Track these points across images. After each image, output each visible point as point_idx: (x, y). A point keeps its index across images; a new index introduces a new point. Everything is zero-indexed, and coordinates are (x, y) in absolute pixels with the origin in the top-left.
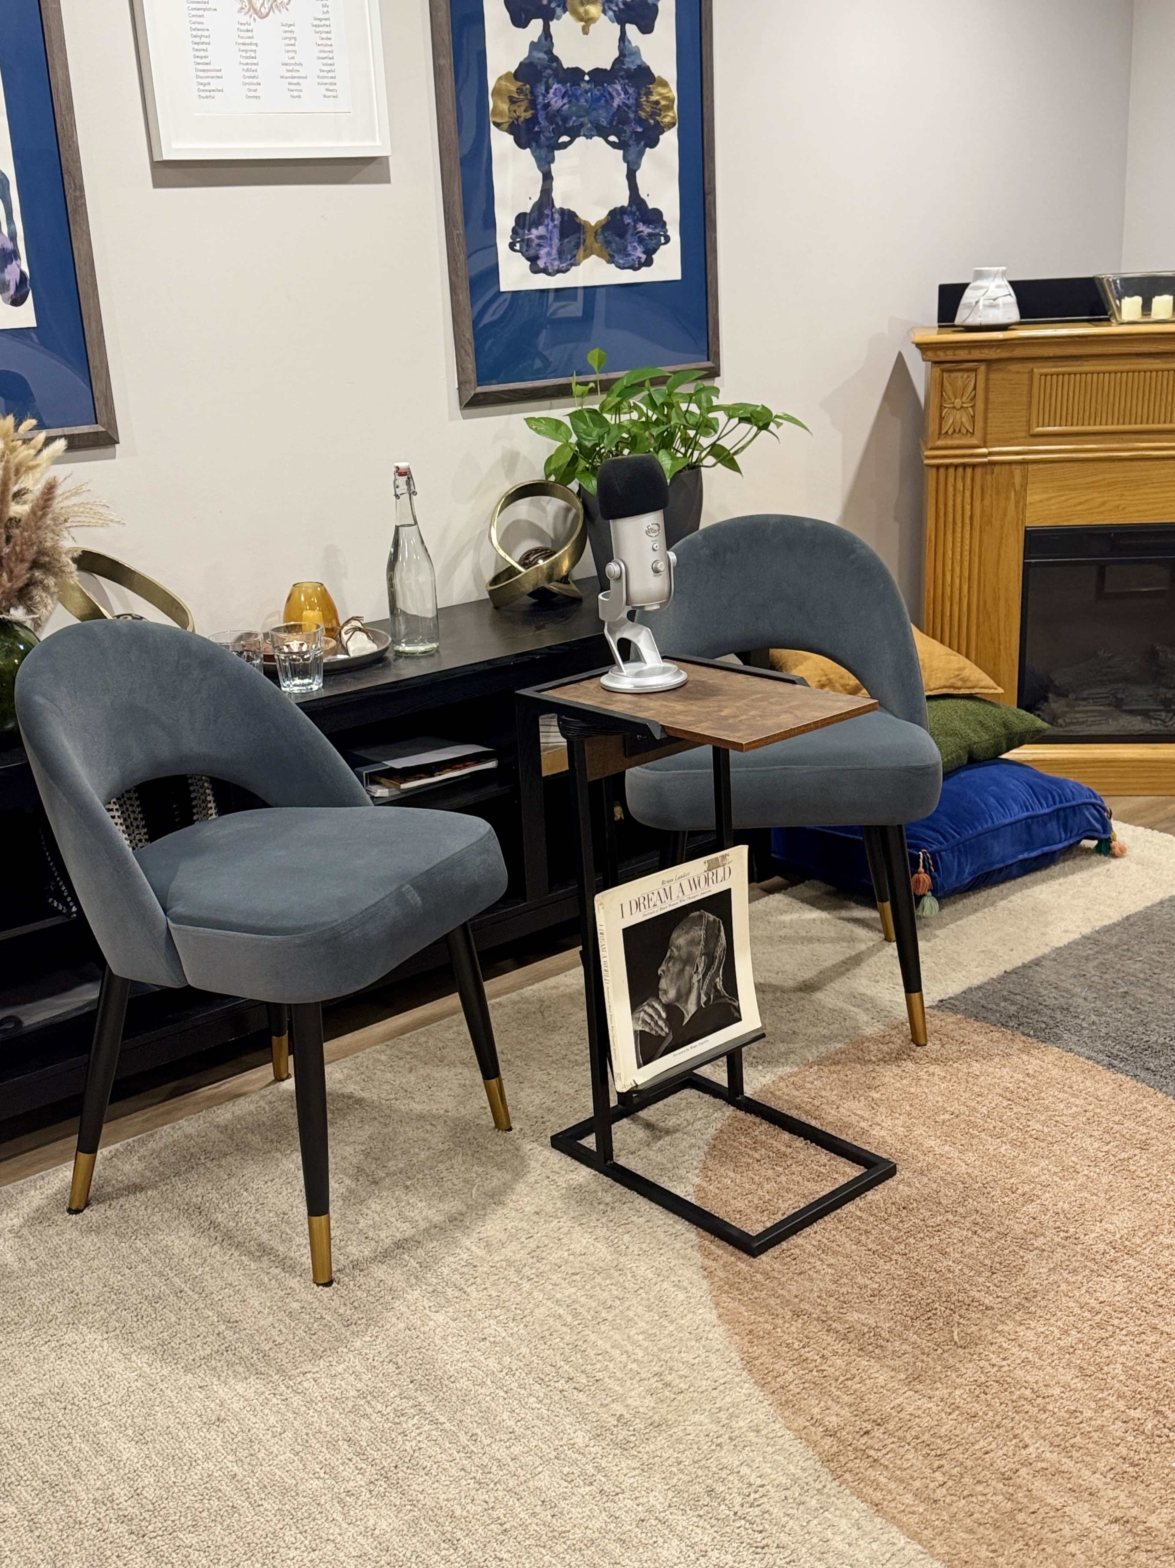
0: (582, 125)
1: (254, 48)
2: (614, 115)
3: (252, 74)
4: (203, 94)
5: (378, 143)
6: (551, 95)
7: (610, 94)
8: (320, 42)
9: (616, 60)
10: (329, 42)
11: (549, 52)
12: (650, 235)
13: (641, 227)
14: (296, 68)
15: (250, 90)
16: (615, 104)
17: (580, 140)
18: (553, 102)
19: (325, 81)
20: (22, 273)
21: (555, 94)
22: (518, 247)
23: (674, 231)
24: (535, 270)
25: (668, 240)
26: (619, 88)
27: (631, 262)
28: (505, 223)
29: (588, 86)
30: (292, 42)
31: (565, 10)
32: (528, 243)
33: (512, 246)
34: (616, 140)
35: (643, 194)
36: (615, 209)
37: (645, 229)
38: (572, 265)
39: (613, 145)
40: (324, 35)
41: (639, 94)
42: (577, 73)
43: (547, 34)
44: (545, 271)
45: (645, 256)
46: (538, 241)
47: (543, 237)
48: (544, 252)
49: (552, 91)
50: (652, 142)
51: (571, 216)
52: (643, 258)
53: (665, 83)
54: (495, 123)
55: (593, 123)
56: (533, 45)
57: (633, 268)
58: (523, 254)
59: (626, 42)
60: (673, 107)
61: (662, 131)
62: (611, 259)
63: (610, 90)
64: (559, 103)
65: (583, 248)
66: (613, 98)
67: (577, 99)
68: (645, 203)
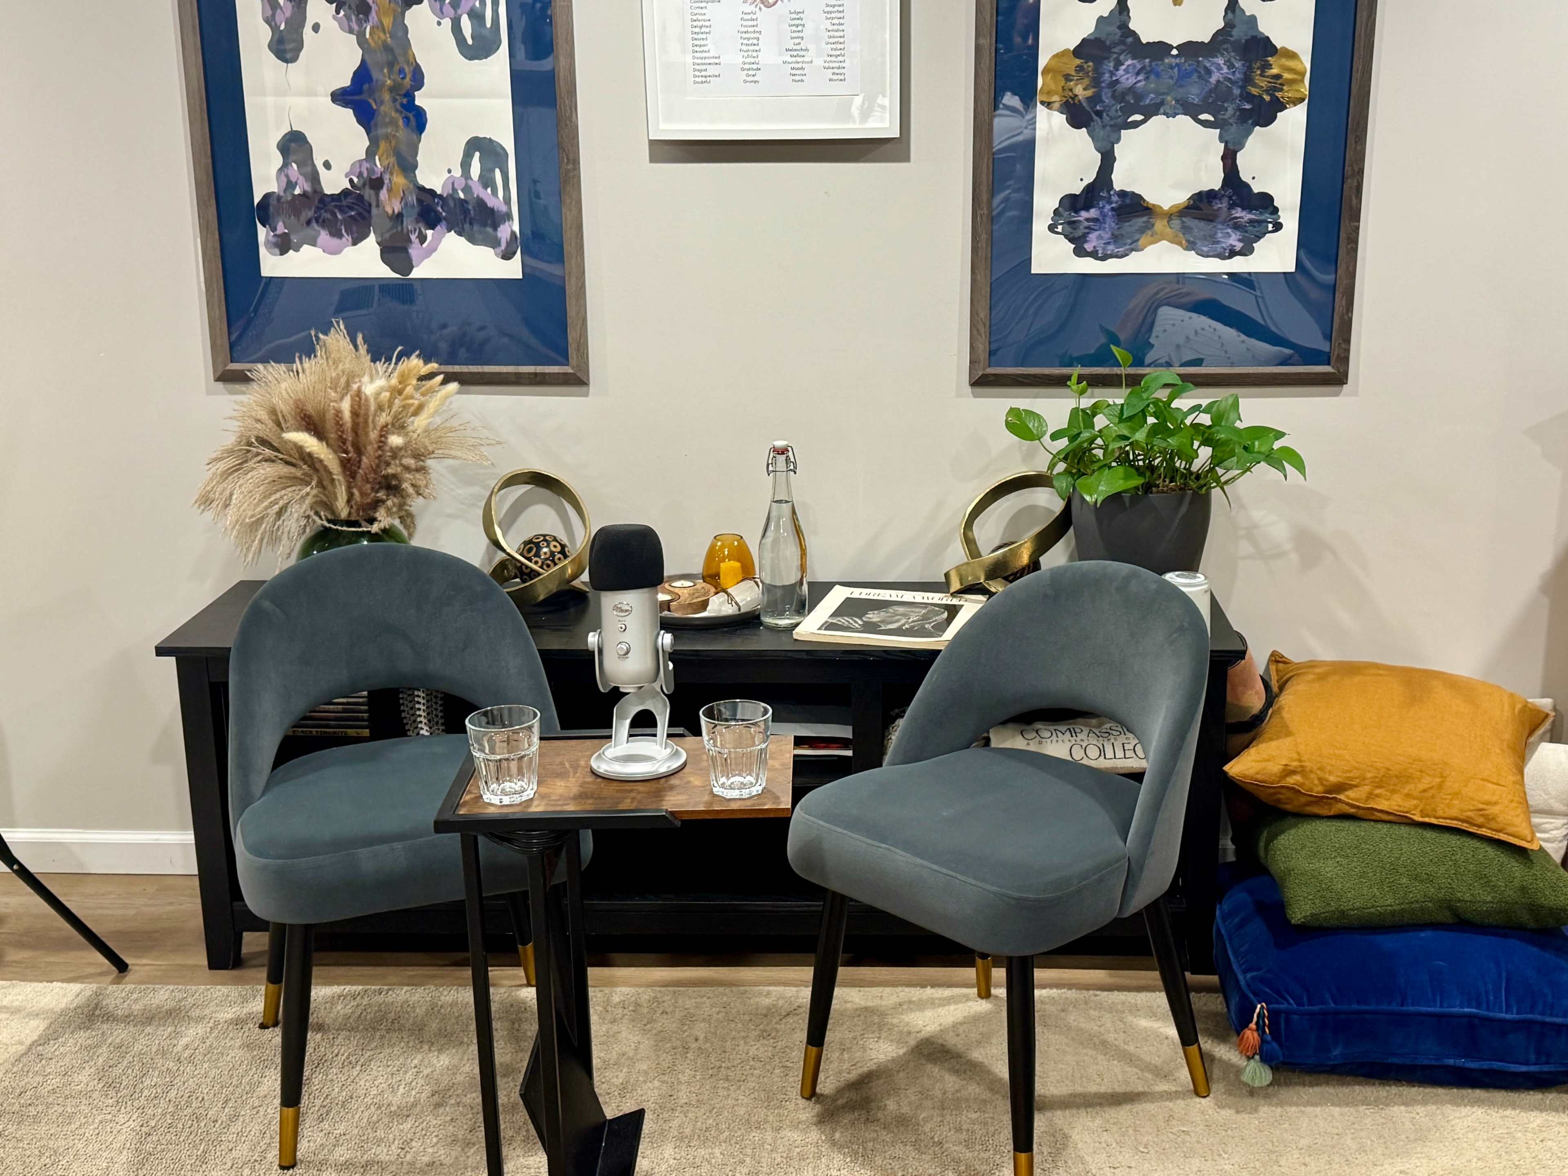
0: (1162, 103)
1: (756, 35)
2: (1211, 91)
3: (753, 60)
4: (699, 79)
5: (887, 125)
6: (1121, 72)
7: (1206, 68)
8: (831, 28)
9: (1219, 32)
10: (841, 28)
11: (1124, 27)
12: (1251, 221)
13: (1238, 213)
14: (801, 53)
15: (748, 75)
16: (1213, 80)
17: (1157, 120)
18: (1123, 79)
19: (831, 65)
20: (513, 233)
21: (1126, 71)
22: (1060, 229)
23: (1290, 220)
24: (1080, 252)
25: (1278, 227)
26: (1221, 61)
27: (1219, 250)
28: (1045, 203)
29: (1174, 61)
30: (800, 28)
32: (1073, 225)
33: (1052, 228)
34: (1212, 119)
35: (1245, 176)
36: (1200, 193)
37: (1245, 216)
38: (1133, 250)
39: (1205, 124)
40: (836, 21)
41: (1250, 69)
42: (1162, 48)
43: (1123, 8)
44: (1094, 255)
45: (1241, 245)
46: (1086, 224)
47: (1095, 220)
48: (1093, 236)
49: (1123, 67)
50: (1268, 119)
51: (1136, 199)
52: (1239, 246)
53: (1292, 55)
54: (1042, 103)
55: (1177, 101)
56: (1101, 20)
57: (1222, 257)
58: (1066, 237)
59: (1237, 11)
60: (1302, 81)
61: (1283, 108)
62: (1190, 246)
63: (1208, 65)
64: (1132, 80)
65: (1149, 232)
66: (1209, 72)
67: (1158, 75)
68: (1247, 186)
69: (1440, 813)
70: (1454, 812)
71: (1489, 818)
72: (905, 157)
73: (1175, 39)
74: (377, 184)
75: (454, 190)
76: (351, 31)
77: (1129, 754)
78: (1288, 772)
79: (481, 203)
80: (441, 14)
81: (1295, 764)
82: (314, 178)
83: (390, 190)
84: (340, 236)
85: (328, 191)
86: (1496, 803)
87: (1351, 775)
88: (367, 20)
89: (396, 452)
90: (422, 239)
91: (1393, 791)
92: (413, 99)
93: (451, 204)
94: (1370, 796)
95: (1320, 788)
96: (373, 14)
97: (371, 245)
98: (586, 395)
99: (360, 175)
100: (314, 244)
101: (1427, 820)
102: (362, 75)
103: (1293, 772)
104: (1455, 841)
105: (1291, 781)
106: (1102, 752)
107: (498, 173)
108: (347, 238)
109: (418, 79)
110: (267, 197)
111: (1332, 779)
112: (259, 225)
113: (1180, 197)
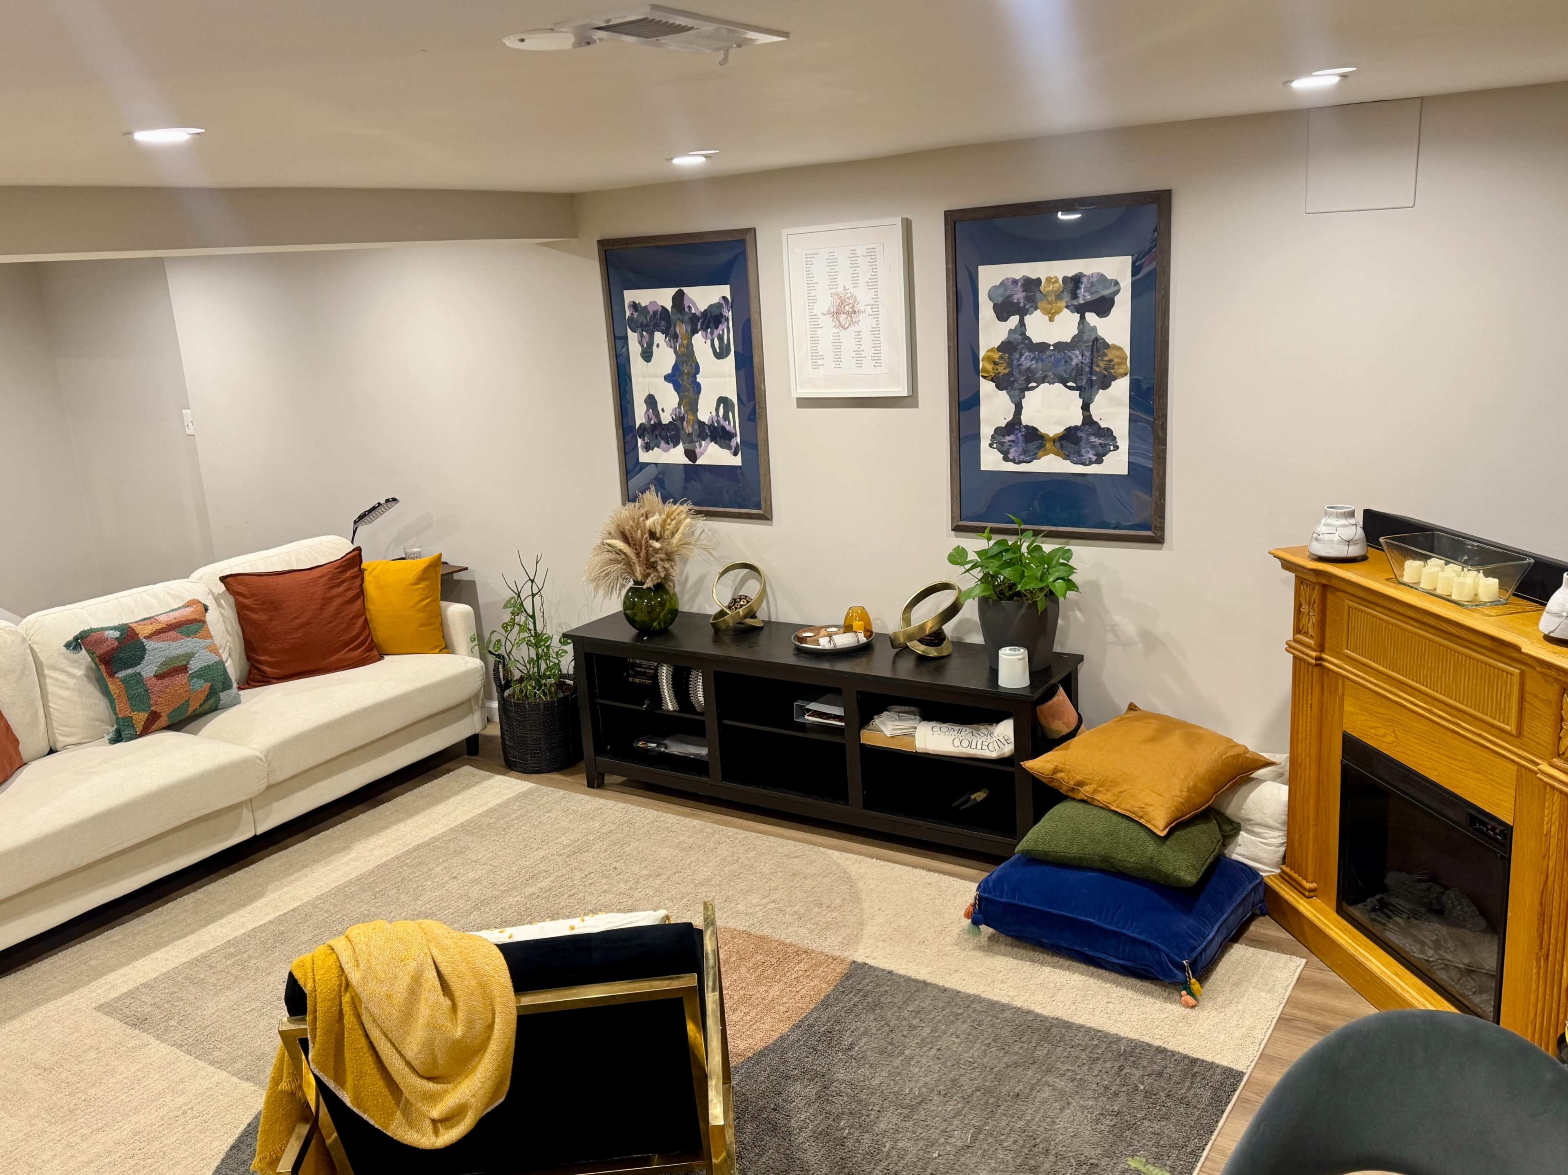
0: (1046, 376)
1: (840, 344)
2: (1073, 370)
3: (838, 356)
5: (905, 389)
6: (1023, 359)
7: (1069, 356)
8: (874, 339)
9: (1075, 336)
10: (879, 339)
11: (1023, 334)
12: (1101, 444)
13: (1093, 439)
14: (860, 352)
15: (836, 364)
16: (1074, 363)
17: (1045, 386)
18: (1024, 363)
19: (875, 358)
20: (737, 443)
21: (1026, 359)
22: (995, 446)
23: (1123, 443)
24: (1006, 459)
25: (1117, 448)
26: (1077, 353)
27: (1083, 460)
28: (986, 431)
29: (1051, 353)
30: (860, 340)
31: (1036, 308)
32: (1002, 444)
33: (991, 445)
34: (1074, 385)
35: (1095, 418)
36: (1070, 427)
37: (1097, 441)
38: (1034, 459)
39: (1070, 388)
40: (876, 336)
41: (1094, 356)
42: (1044, 346)
43: (1022, 323)
44: (1013, 461)
45: (1095, 458)
46: (1009, 443)
47: (1013, 441)
48: (1012, 450)
49: (1024, 357)
50: (1105, 386)
51: (1035, 430)
52: (1094, 458)
53: (1120, 349)
54: (983, 377)
55: (1054, 375)
56: (1011, 331)
57: (1084, 464)
58: (998, 450)
59: (1085, 324)
60: (1126, 363)
61: (1115, 378)
62: (1067, 457)
63: (1070, 354)
64: (1029, 364)
65: (1043, 449)
66: (1071, 359)
67: (1043, 361)
68: (1096, 423)
69: (1124, 806)
70: (1129, 807)
72: (915, 405)
73: (1052, 341)
74: (682, 419)
75: (713, 422)
76: (671, 347)
77: (985, 747)
78: (1056, 771)
79: (723, 428)
80: (706, 337)
81: (1062, 766)
82: (657, 415)
83: (687, 422)
84: (669, 444)
85: (664, 422)
86: (1151, 805)
87: (1087, 777)
88: (677, 342)
89: (656, 551)
90: (701, 446)
91: (1107, 790)
92: (696, 378)
93: (712, 429)
94: (1095, 791)
95: (1072, 783)
96: (679, 339)
97: (680, 448)
98: (772, 525)
99: (676, 415)
100: (659, 447)
101: (1116, 809)
102: (675, 367)
103: (1061, 771)
104: (1125, 823)
105: (1060, 775)
106: (970, 745)
107: (730, 413)
108: (671, 445)
109: (697, 369)
110: (641, 425)
111: (1079, 778)
112: (638, 438)
113: (1059, 430)
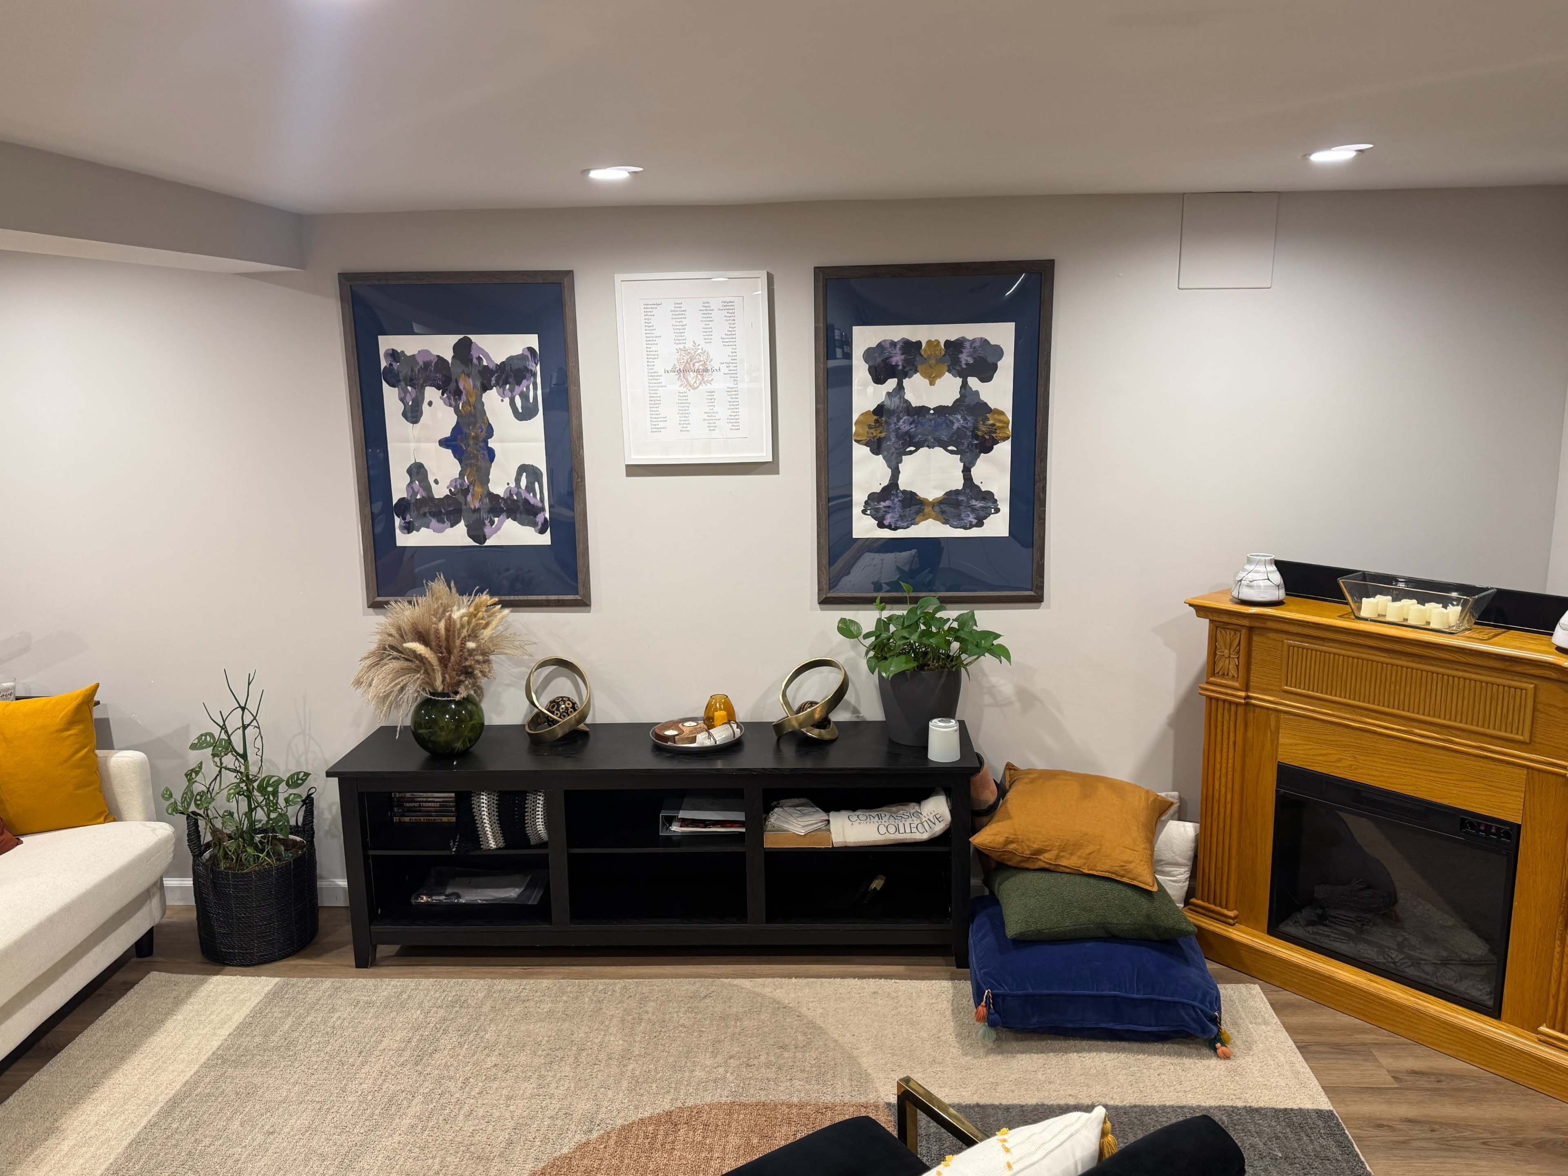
0: (926, 440)
1: (688, 405)
2: (954, 434)
3: (685, 419)
4: (655, 430)
5: (764, 454)
6: (901, 423)
7: (950, 420)
8: (730, 400)
9: (957, 400)
10: (737, 400)
11: (902, 397)
12: (981, 507)
13: (974, 502)
14: (713, 415)
15: (683, 427)
16: (955, 427)
17: (924, 450)
18: (902, 427)
19: (732, 421)
20: (545, 519)
21: (904, 422)
22: (869, 512)
23: (1004, 506)
24: (881, 525)
25: (997, 511)
26: (959, 417)
27: (963, 524)
28: (859, 497)
29: (931, 417)
30: (713, 401)
31: (916, 371)
32: (877, 510)
33: (864, 512)
34: (955, 449)
35: (976, 481)
36: (951, 491)
37: (978, 504)
38: (912, 524)
39: (952, 452)
40: (734, 396)
41: (976, 421)
42: (923, 410)
43: (900, 387)
44: (889, 527)
45: (976, 521)
46: (884, 509)
47: (889, 507)
48: (888, 516)
49: (902, 421)
50: (988, 449)
51: (913, 495)
52: (975, 521)
53: (1002, 413)
54: (856, 441)
55: (934, 439)
56: (889, 394)
57: (965, 528)
58: (873, 517)
59: (967, 388)
60: (1008, 427)
61: (997, 442)
62: (946, 522)
63: (951, 418)
64: (907, 428)
65: (922, 514)
66: (953, 423)
67: (922, 425)
68: (978, 487)
69: (1098, 868)
70: (1106, 868)
71: (1128, 871)
72: (776, 471)
73: (932, 405)
74: (465, 492)
75: (511, 495)
76: (451, 405)
77: (914, 830)
78: (1008, 842)
79: (526, 501)
80: (503, 395)
81: (1013, 837)
82: (428, 488)
83: (473, 495)
84: (444, 522)
85: (436, 497)
86: (1131, 862)
87: (1046, 844)
88: (460, 399)
89: (471, 652)
90: (492, 523)
91: (1071, 854)
92: (487, 443)
93: (509, 502)
94: (1058, 857)
95: (1028, 852)
96: (464, 397)
97: (461, 527)
98: (589, 612)
99: (455, 487)
100: (428, 527)
101: (1091, 872)
102: (456, 430)
103: (1012, 842)
104: (1107, 885)
105: (1011, 847)
106: (897, 829)
107: (537, 484)
108: (448, 523)
109: (490, 432)
110: (401, 500)
111: (1035, 846)
112: (396, 517)
113: (939, 494)
